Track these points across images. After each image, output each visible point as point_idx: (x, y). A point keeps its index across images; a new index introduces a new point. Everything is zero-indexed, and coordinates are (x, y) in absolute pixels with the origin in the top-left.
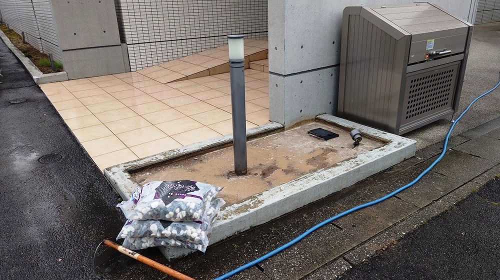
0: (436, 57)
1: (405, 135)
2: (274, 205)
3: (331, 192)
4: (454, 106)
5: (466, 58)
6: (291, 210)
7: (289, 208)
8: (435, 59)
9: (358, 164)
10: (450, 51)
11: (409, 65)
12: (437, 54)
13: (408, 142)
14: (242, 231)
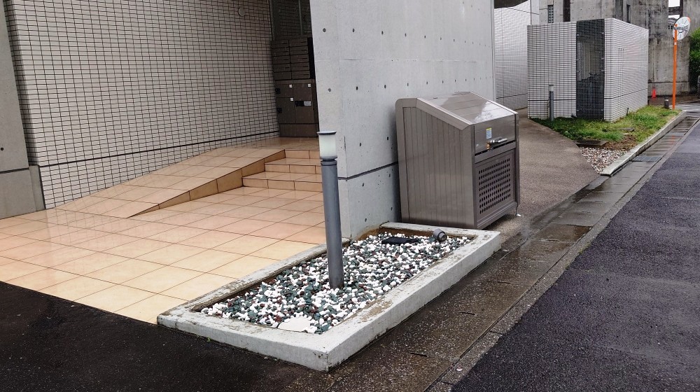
0: (495, 146)
1: (487, 228)
2: (402, 304)
3: (443, 290)
4: (516, 199)
5: (517, 145)
6: (415, 310)
7: (413, 309)
8: (495, 148)
9: (459, 259)
10: (506, 139)
11: (476, 155)
12: (496, 143)
13: (493, 234)
14: (381, 334)
